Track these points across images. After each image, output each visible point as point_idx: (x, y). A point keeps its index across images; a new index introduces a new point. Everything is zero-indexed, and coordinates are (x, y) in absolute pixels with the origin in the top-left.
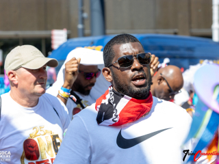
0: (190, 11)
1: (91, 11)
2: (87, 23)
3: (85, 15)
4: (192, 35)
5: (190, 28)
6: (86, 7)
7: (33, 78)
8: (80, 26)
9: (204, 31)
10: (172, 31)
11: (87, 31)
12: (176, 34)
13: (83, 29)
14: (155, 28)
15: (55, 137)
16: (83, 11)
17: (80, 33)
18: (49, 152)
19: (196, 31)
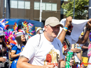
0: (34, 13)
1: (6, 11)
2: (5, 15)
3: (5, 13)
4: (34, 20)
5: (34, 18)
6: (5, 10)
7: (52, 30)
8: (3, 16)
9: (37, 19)
10: (29, 18)
11: (5, 17)
12: (30, 19)
13: (4, 16)
14: (24, 17)
15: (58, 55)
16: (4, 12)
17: (3, 17)
18: (55, 61)
19: (35, 19)
